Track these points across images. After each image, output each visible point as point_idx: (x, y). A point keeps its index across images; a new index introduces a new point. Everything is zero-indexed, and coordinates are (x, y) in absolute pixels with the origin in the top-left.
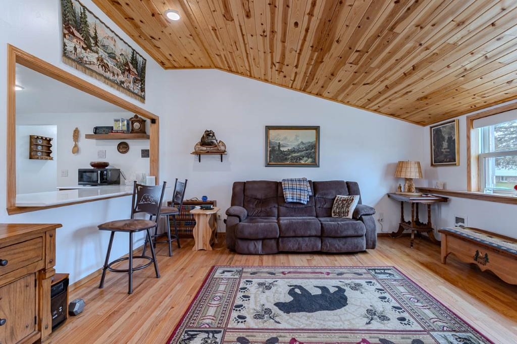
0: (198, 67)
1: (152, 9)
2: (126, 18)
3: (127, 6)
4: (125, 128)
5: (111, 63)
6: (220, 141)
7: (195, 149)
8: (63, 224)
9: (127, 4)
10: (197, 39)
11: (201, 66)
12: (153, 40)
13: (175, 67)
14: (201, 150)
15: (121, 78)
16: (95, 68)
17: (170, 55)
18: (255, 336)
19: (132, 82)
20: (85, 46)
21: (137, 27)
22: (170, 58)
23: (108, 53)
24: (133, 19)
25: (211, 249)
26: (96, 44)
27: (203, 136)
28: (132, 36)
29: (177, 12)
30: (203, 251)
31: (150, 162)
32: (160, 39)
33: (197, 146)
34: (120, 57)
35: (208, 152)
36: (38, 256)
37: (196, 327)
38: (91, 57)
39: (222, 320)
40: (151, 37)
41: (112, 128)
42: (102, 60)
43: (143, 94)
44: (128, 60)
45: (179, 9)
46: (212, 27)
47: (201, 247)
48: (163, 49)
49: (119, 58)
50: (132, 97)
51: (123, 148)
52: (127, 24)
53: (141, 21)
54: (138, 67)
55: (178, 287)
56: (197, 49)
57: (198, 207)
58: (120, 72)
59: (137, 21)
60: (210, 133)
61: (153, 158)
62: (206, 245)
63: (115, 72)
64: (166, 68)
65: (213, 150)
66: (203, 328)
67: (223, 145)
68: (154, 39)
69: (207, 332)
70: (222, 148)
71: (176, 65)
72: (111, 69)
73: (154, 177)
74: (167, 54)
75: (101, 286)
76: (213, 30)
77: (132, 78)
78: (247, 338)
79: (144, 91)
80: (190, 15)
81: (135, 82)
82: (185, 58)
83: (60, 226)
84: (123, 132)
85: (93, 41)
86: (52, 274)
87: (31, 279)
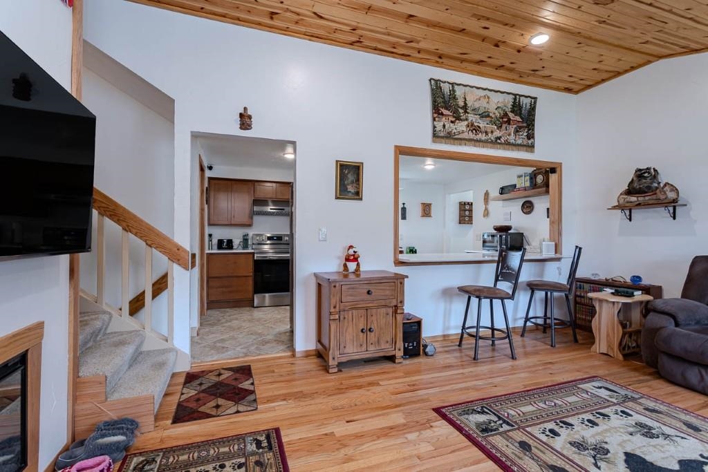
0: (626, 71)
1: (514, 47)
2: (497, 69)
3: (490, 59)
4: (528, 184)
5: (482, 124)
6: (666, 184)
7: (618, 201)
8: (409, 275)
9: (490, 57)
10: (590, 42)
11: (632, 67)
12: (537, 73)
13: (589, 87)
14: (628, 202)
15: (497, 133)
16: (465, 136)
17: (571, 76)
18: (544, 453)
19: (512, 134)
20: (453, 119)
21: (511, 70)
22: (572, 79)
23: (479, 115)
24: (503, 66)
25: (621, 357)
26: (466, 112)
27: (633, 180)
28: (513, 81)
29: (541, 33)
30: (606, 356)
31: (550, 224)
32: (543, 67)
33: (622, 196)
34: (496, 112)
35: (639, 204)
36: (392, 295)
37: (494, 410)
38: (462, 126)
39: (527, 421)
40: (533, 71)
41: (515, 186)
42: (472, 125)
43: (530, 142)
44: (507, 110)
45: (542, 29)
46: (596, 21)
47: (604, 350)
48: (555, 75)
49: (494, 114)
50: (513, 150)
51: (528, 207)
52: (501, 72)
53: (512, 63)
54: (523, 112)
55: (522, 375)
56: (603, 51)
57: (609, 290)
58: (496, 127)
59: (507, 64)
60: (645, 173)
61: (552, 219)
62: (612, 349)
63: (489, 130)
64: (577, 92)
65: (649, 200)
66: (502, 414)
67: (671, 191)
68: (537, 71)
69: (500, 418)
70: (671, 195)
71: (588, 83)
72: (483, 130)
73: (554, 243)
74: (565, 77)
75: (460, 345)
76: (600, 23)
77: (512, 129)
78: (533, 448)
79: (533, 137)
80: (559, 26)
81: (517, 131)
82: (595, 69)
83: (407, 277)
84: (525, 189)
85: (461, 111)
86: (402, 312)
87: (390, 311)
